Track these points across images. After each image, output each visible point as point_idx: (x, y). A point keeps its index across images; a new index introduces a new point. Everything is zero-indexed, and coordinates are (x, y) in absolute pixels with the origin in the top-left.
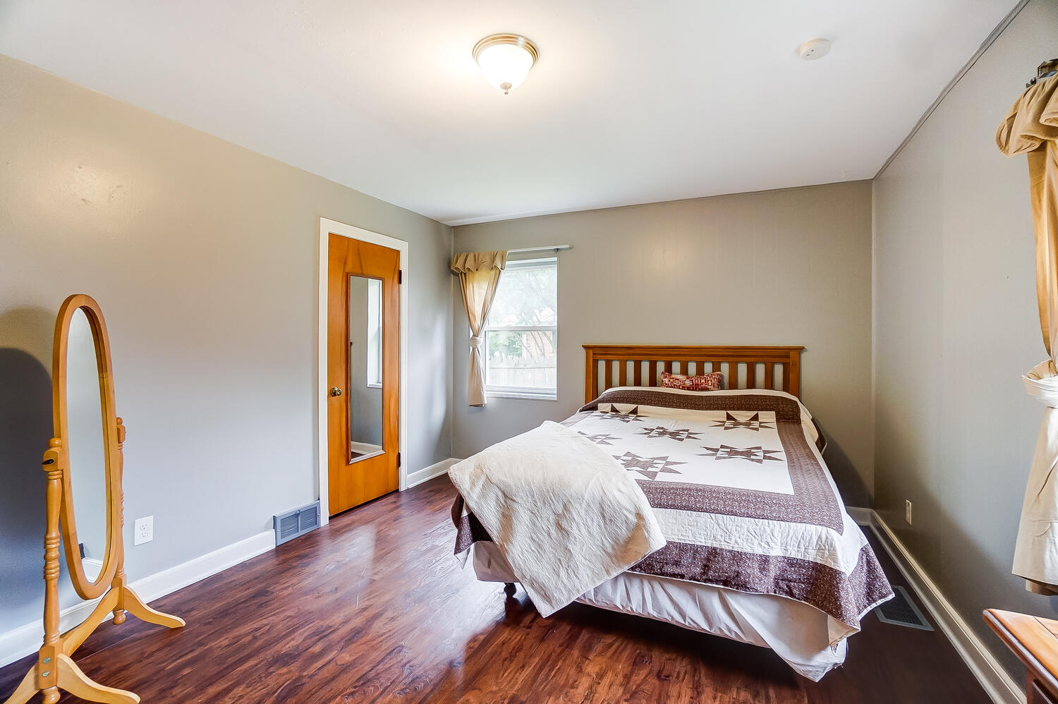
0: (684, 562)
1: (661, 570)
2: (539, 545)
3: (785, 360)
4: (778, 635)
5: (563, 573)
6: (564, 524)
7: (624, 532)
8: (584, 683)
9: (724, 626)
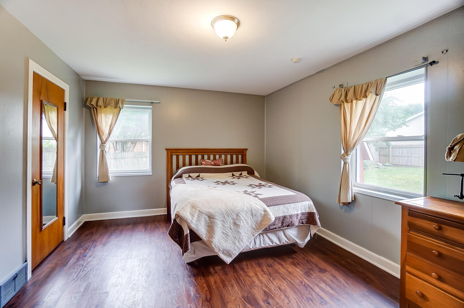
0: (276, 223)
1: (269, 228)
2: (226, 234)
3: (242, 153)
4: (297, 238)
5: (237, 242)
6: (238, 222)
7: (260, 219)
8: (255, 279)
9: (285, 241)
